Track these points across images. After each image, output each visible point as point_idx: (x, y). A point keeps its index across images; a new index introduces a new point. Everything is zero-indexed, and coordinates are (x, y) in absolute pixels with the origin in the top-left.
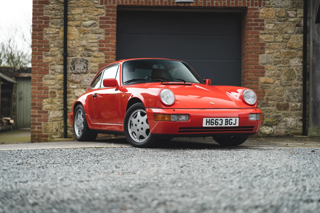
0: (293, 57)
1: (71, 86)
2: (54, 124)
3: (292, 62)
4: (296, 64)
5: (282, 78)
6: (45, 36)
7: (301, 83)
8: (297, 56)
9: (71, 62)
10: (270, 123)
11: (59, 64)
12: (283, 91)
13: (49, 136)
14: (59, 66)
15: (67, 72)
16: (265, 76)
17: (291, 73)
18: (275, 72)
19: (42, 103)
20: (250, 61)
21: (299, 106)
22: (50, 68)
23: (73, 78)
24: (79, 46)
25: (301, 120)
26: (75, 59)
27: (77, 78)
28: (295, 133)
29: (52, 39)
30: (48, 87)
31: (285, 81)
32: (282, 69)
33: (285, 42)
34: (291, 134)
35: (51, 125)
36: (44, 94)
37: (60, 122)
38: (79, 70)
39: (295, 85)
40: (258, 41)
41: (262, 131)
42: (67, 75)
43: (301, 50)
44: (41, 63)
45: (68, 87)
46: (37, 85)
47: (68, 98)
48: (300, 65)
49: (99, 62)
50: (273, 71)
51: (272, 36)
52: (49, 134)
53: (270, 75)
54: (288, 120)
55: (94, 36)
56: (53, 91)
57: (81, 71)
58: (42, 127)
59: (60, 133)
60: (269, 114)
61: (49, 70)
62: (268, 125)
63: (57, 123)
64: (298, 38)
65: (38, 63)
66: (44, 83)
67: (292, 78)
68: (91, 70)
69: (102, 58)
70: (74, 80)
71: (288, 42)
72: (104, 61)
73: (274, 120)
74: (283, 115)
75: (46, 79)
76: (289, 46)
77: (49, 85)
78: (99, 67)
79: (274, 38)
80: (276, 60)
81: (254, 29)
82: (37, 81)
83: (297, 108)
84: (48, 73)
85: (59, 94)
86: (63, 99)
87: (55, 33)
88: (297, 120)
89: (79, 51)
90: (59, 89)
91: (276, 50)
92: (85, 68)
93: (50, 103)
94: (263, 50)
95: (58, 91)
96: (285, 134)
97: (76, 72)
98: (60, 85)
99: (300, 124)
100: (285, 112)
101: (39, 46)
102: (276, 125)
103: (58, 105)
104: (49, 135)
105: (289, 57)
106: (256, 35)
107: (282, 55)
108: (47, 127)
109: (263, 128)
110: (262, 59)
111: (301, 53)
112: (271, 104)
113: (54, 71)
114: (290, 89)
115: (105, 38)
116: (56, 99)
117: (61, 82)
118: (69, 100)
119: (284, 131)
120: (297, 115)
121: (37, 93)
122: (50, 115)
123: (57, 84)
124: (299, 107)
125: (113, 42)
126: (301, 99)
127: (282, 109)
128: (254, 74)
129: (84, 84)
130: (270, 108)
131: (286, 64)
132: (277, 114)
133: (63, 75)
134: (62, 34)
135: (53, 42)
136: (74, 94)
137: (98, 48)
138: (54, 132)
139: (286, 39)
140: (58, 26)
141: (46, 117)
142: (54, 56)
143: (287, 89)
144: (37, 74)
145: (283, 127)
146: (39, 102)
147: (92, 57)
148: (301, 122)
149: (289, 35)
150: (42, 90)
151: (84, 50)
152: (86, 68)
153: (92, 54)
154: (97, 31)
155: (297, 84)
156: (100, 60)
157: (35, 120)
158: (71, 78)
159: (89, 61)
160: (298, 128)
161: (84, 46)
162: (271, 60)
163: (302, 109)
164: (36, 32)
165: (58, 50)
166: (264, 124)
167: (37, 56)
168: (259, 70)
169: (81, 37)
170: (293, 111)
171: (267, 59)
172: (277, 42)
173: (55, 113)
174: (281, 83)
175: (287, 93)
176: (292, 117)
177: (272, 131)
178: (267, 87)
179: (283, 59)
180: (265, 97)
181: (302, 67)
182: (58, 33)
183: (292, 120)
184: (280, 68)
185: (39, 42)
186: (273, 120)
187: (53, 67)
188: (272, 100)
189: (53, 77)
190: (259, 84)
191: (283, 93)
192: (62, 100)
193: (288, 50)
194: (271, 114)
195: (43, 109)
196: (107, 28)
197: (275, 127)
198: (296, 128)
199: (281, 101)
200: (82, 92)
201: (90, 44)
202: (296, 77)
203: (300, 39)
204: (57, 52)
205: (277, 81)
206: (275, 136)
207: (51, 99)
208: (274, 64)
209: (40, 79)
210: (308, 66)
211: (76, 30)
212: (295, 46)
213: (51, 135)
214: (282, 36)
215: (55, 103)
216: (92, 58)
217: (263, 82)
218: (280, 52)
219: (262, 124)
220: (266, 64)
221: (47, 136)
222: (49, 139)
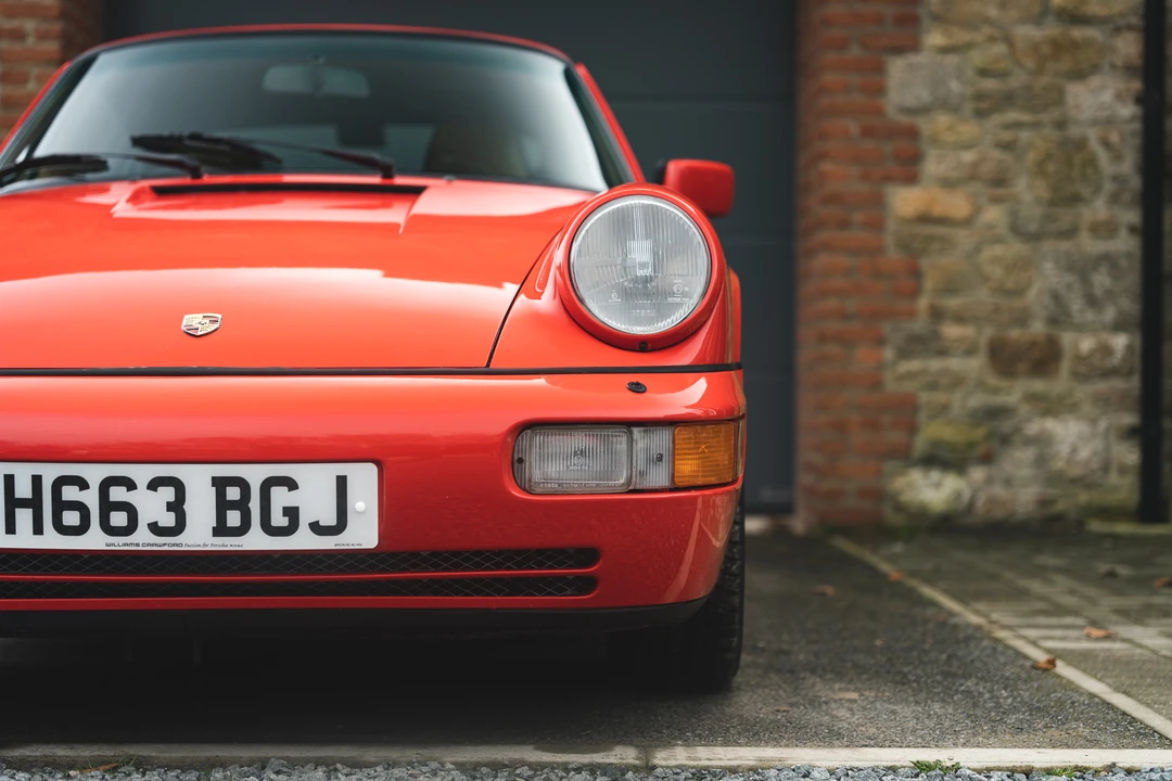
0: (1086, 67)
3: (1078, 98)
4: (1101, 107)
5: (1018, 193)
7: (1132, 216)
8: (1106, 64)
10: (955, 448)
12: (1027, 266)
16: (924, 180)
17: (1071, 165)
18: (982, 158)
20: (837, 94)
21: (1120, 351)
25: (1133, 430)
28: (1096, 507)
31: (1037, 210)
32: (1024, 141)
34: (1073, 515)
39: (1098, 230)
41: (905, 496)
48: (1127, 114)
50: (969, 151)
53: (955, 174)
54: (1054, 431)
60: (940, 397)
62: (938, 459)
67: (1077, 188)
73: (974, 430)
74: (1028, 402)
76: (1063, 9)
80: (986, 89)
83: (1109, 362)
88: (1108, 430)
91: (986, 30)
94: (908, 30)
96: (1037, 513)
99: (1126, 457)
100: (1038, 385)
102: (987, 459)
105: (1061, 67)
107: (1020, 59)
109: (912, 481)
110: (906, 82)
111: (1129, 47)
112: (957, 343)
114: (1069, 254)
119: (1033, 494)
120: (1107, 401)
124: (1117, 360)
126: (1133, 308)
127: (1021, 369)
128: (855, 171)
130: (955, 364)
131: (1042, 108)
132: (990, 398)
143: (1048, 252)
145: (1026, 472)
148: (1130, 441)
155: (1108, 224)
160: (1113, 478)
162: (957, 86)
163: (1138, 370)
166: (914, 455)
168: (889, 147)
170: (1088, 379)
171: (935, 84)
174: (1013, 218)
175: (1048, 276)
176: (1081, 416)
177: (966, 496)
178: (934, 247)
179: (1024, 81)
180: (923, 303)
181: (1137, 126)
183: (1081, 435)
184: (1007, 136)
186: (967, 430)
188: (960, 319)
190: (891, 225)
191: (1024, 279)
193: (1057, 28)
194: (957, 402)
197: (982, 472)
198: (1100, 478)
199: (1013, 325)
202: (1100, 183)
205: (991, 210)
206: (978, 524)
208: (977, 113)
212: (1096, 8)
217: (911, 214)
218: (1008, 40)
219: (905, 457)
220: (924, 110)
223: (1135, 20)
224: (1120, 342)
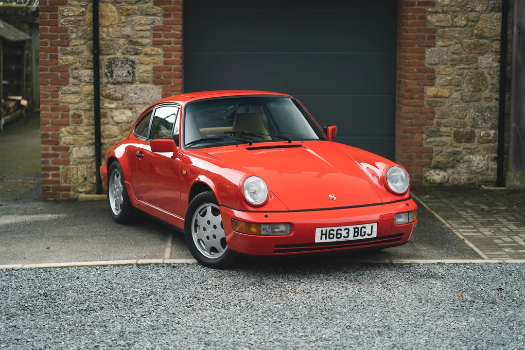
0: (484, 52)
1: (107, 104)
2: (80, 168)
3: (482, 60)
4: (488, 63)
5: (463, 89)
6: (61, 21)
7: (497, 96)
8: (490, 51)
9: (106, 63)
10: (443, 164)
11: (86, 68)
12: (466, 110)
13: (72, 189)
14: (86, 71)
15: (101, 82)
16: (436, 85)
17: (479, 81)
18: (453, 79)
19: (59, 134)
20: (410, 59)
21: (492, 135)
22: (71, 75)
23: (111, 91)
24: (119, 37)
25: (495, 158)
26: (113, 60)
27: (117, 91)
28: (484, 180)
29: (73, 26)
30: (69, 107)
31: (469, 94)
32: (465, 73)
33: (471, 26)
34: (477, 183)
35: (75, 170)
36: (62, 118)
37: (89, 166)
38: (121, 77)
39: (487, 99)
40: (425, 26)
41: (429, 178)
42: (101, 86)
43: (497, 40)
44: (56, 66)
45: (103, 107)
46: (50, 103)
47: (103, 125)
48: (496, 65)
49: (154, 63)
50: (449, 76)
51: (449, 16)
52: (71, 185)
53: (445, 84)
54: (472, 159)
55: (144, 19)
56: (77, 113)
57: (124, 80)
58: (61, 174)
59: (91, 183)
60: (440, 149)
61: (69, 77)
62: (439, 167)
63: (85, 166)
64: (493, 20)
65: (51, 66)
66: (61, 99)
67: (481, 87)
68: (140, 77)
69: (158, 57)
70: (112, 94)
71: (476, 27)
72: (163, 62)
73: (449, 158)
74: (465, 150)
75: (64, 94)
76: (477, 34)
77: (70, 103)
78: (153, 73)
79: (452, 20)
80: (455, 58)
81: (418, 5)
82: (50, 96)
83: (489, 138)
84: (67, 83)
85: (87, 119)
86: (94, 127)
87: (79, 15)
88: (488, 159)
89: (118, 45)
90: (87, 110)
91: (455, 40)
92: (130, 74)
93: (72, 133)
94: (432, 40)
95: (85, 113)
96: (467, 182)
97: (115, 82)
98: (88, 103)
99: (493, 166)
100: (468, 145)
101: (52, 38)
102: (453, 167)
103: (86, 136)
104: (72, 187)
105: (477, 52)
106: (421, 14)
107: (465, 49)
108: (69, 173)
109: (431, 173)
110: (431, 56)
111: (496, 45)
112: (445, 133)
113: (78, 79)
114: (478, 107)
115: (163, 23)
116: (83, 126)
117: (89, 98)
118: (104, 128)
119: (466, 177)
120: (488, 150)
121: (51, 116)
122: (72, 154)
123: (84, 101)
124: (491, 138)
125: (177, 30)
126: (496, 123)
127: (463, 141)
128: (416, 82)
129: (129, 101)
130: (444, 139)
131: (471, 64)
132: (454, 149)
133: (93, 86)
134: (89, 16)
135: (75, 30)
136: (112, 118)
137: (152, 41)
138: (80, 181)
139: (473, 21)
140: (82, 2)
141: (65, 158)
142: (78, 53)
143: (472, 106)
144: (50, 85)
145: (464, 171)
146: (54, 132)
147: (142, 55)
148: (494, 161)
149: (478, 14)
150: (59, 111)
151: (128, 44)
152: (132, 73)
153: (141, 50)
154: (149, 10)
155: (489, 98)
156: (155, 61)
157: (48, 162)
158: (107, 91)
159: (136, 62)
160: (490, 172)
161: (128, 36)
162: (446, 57)
163: (497, 141)
164: (46, 13)
165: (84, 44)
166: (432, 166)
167: (48, 54)
168: (425, 75)
169: (123, 20)
170: (483, 143)
171: (440, 57)
172: (456, 27)
173: (82, 151)
174: (462, 96)
175: (472, 113)
176: (481, 154)
177: (446, 177)
178: (439, 104)
179: (466, 56)
180: (435, 121)
181: (498, 69)
182: (83, 14)
183: (480, 160)
184: (461, 71)
185: (51, 31)
186: (447, 158)
187: (75, 73)
188: (446, 126)
189: (77, 90)
190: (425, 99)
191: (465, 114)
192: (93, 129)
193: (476, 40)
194: (444, 150)
195: (62, 144)
196: (166, 6)
197: (451, 171)
198: (485, 172)
199: (461, 127)
200: (125, 114)
201: (138, 32)
202: (487, 86)
203: (496, 21)
204: (82, 48)
205: (455, 94)
206: (450, 185)
207: (73, 127)
208: (452, 65)
209: (55, 94)
210: (509, 68)
211: (114, 8)
212: (487, 34)
213: (74, 188)
214: (466, 16)
215: (81, 134)
216: (141, 57)
217: (432, 95)
218: (461, 43)
219: (429, 166)
220: (437, 64)
221: (68, 189)
222: (72, 193)
223: (498, 38)
224: (492, 132)
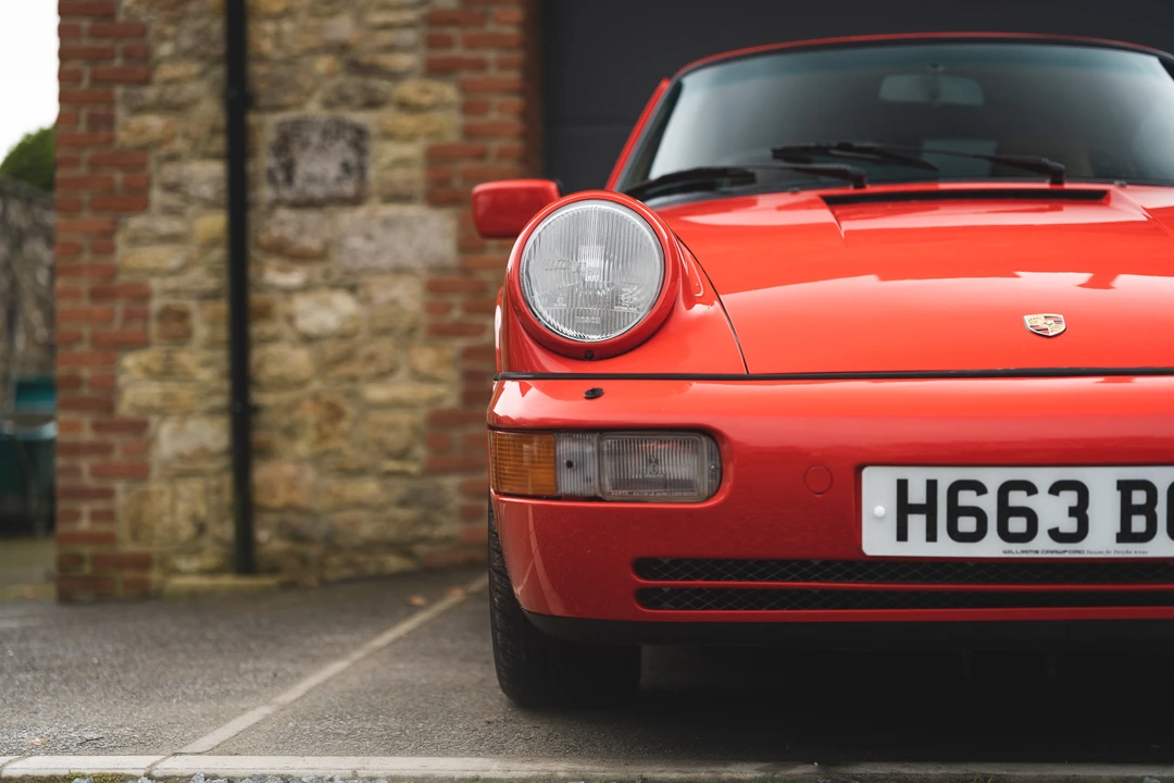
1: (276, 276)
2: (185, 493)
6: (126, 2)
9: (272, 139)
11: (205, 156)
13: (155, 563)
14: (204, 164)
15: (252, 200)
19: (115, 376)
22: (155, 179)
23: (287, 229)
24: (314, 51)
26: (295, 126)
27: (306, 229)
29: (165, 17)
30: (148, 286)
35: (167, 497)
36: (125, 322)
37: (214, 483)
38: (319, 182)
42: (252, 212)
44: (107, 149)
45: (258, 283)
46: (87, 274)
47: (260, 346)
49: (431, 134)
52: (154, 549)
56: (175, 305)
57: (329, 192)
58: (119, 512)
59: (218, 542)
61: (150, 187)
63: (200, 486)
65: (91, 151)
66: (125, 260)
68: (382, 182)
69: (445, 115)
70: (291, 241)
72: (459, 128)
75: (134, 241)
77: (153, 273)
78: (428, 168)
82: (87, 250)
84: (145, 206)
85: (207, 323)
86: (227, 352)
89: (313, 79)
90: (206, 295)
92: (349, 171)
93: (158, 372)
95: (200, 305)
97: (301, 198)
98: (211, 273)
101: (95, 57)
103: (203, 384)
104: (155, 555)
108: (145, 510)
113: (180, 192)
116: (194, 350)
117: (215, 254)
118: (262, 354)
121: (88, 318)
122: (157, 444)
123: (198, 267)
125: (507, 22)
129: (347, 262)
133: (225, 216)
136: (290, 320)
137: (421, 59)
138: (181, 537)
141: (135, 457)
142: (180, 108)
144: (87, 214)
146: (97, 371)
147: (391, 109)
150: (117, 300)
151: (345, 72)
152: (355, 170)
153: (387, 92)
156: (433, 126)
157: (76, 471)
158: (276, 231)
159: (369, 133)
161: (345, 47)
165: (202, 75)
167: (84, 112)
173: (190, 433)
185: (94, 34)
187: (171, 172)
189: (175, 228)
192: (227, 359)
195: (124, 409)
200: (333, 308)
201: (378, 33)
204: (192, 89)
207: (162, 352)
209: (104, 243)
213: (164, 558)
216: (388, 117)
221: (143, 563)
222: (155, 576)
